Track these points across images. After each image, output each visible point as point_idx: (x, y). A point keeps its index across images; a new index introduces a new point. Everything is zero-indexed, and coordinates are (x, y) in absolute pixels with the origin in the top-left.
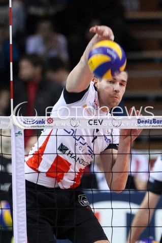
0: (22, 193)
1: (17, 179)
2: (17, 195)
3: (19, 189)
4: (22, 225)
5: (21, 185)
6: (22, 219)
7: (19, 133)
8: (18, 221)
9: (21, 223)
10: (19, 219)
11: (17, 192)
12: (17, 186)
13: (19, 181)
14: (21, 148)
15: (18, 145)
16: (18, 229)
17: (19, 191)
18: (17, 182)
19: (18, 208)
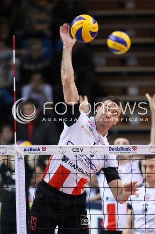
0: (24, 203)
1: (19, 192)
2: (20, 205)
3: (21, 200)
4: (24, 227)
5: (22, 197)
6: (23, 223)
7: (21, 158)
8: (20, 224)
9: (22, 226)
10: (21, 222)
11: (19, 202)
12: (19, 197)
13: (21, 194)
14: (23, 169)
15: (20, 167)
16: (21, 230)
17: (21, 202)
18: (19, 195)
19: (20, 214)
